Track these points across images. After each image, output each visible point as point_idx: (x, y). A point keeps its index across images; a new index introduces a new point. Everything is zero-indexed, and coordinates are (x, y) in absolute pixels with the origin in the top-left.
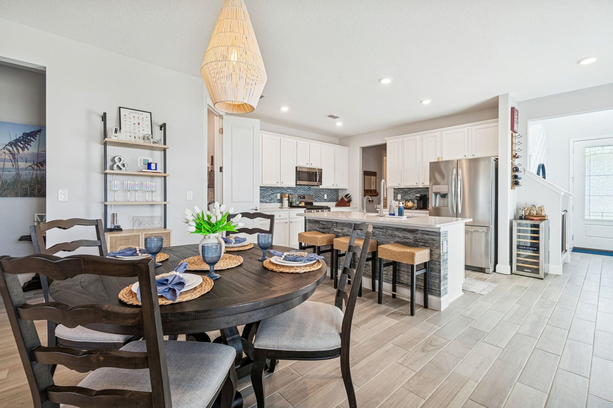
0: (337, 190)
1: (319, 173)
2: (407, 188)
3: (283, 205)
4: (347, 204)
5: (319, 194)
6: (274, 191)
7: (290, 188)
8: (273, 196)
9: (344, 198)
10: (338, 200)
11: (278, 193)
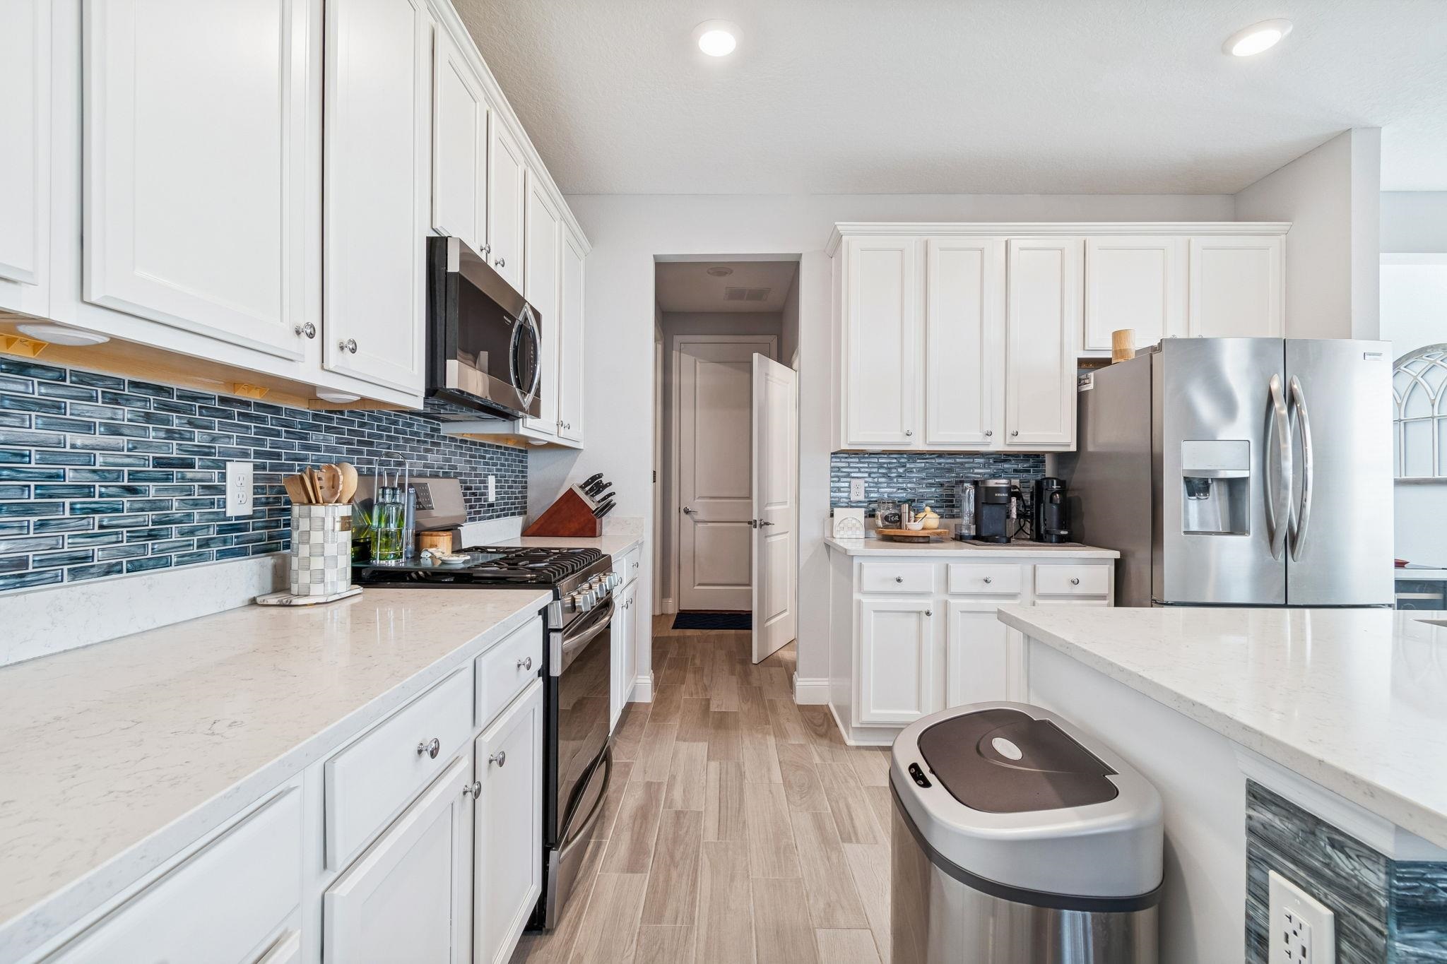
0: (523, 456)
3: (301, 578)
5: (470, 475)
6: (192, 440)
7: (331, 419)
8: (175, 489)
9: (581, 494)
10: (526, 507)
11: (234, 454)
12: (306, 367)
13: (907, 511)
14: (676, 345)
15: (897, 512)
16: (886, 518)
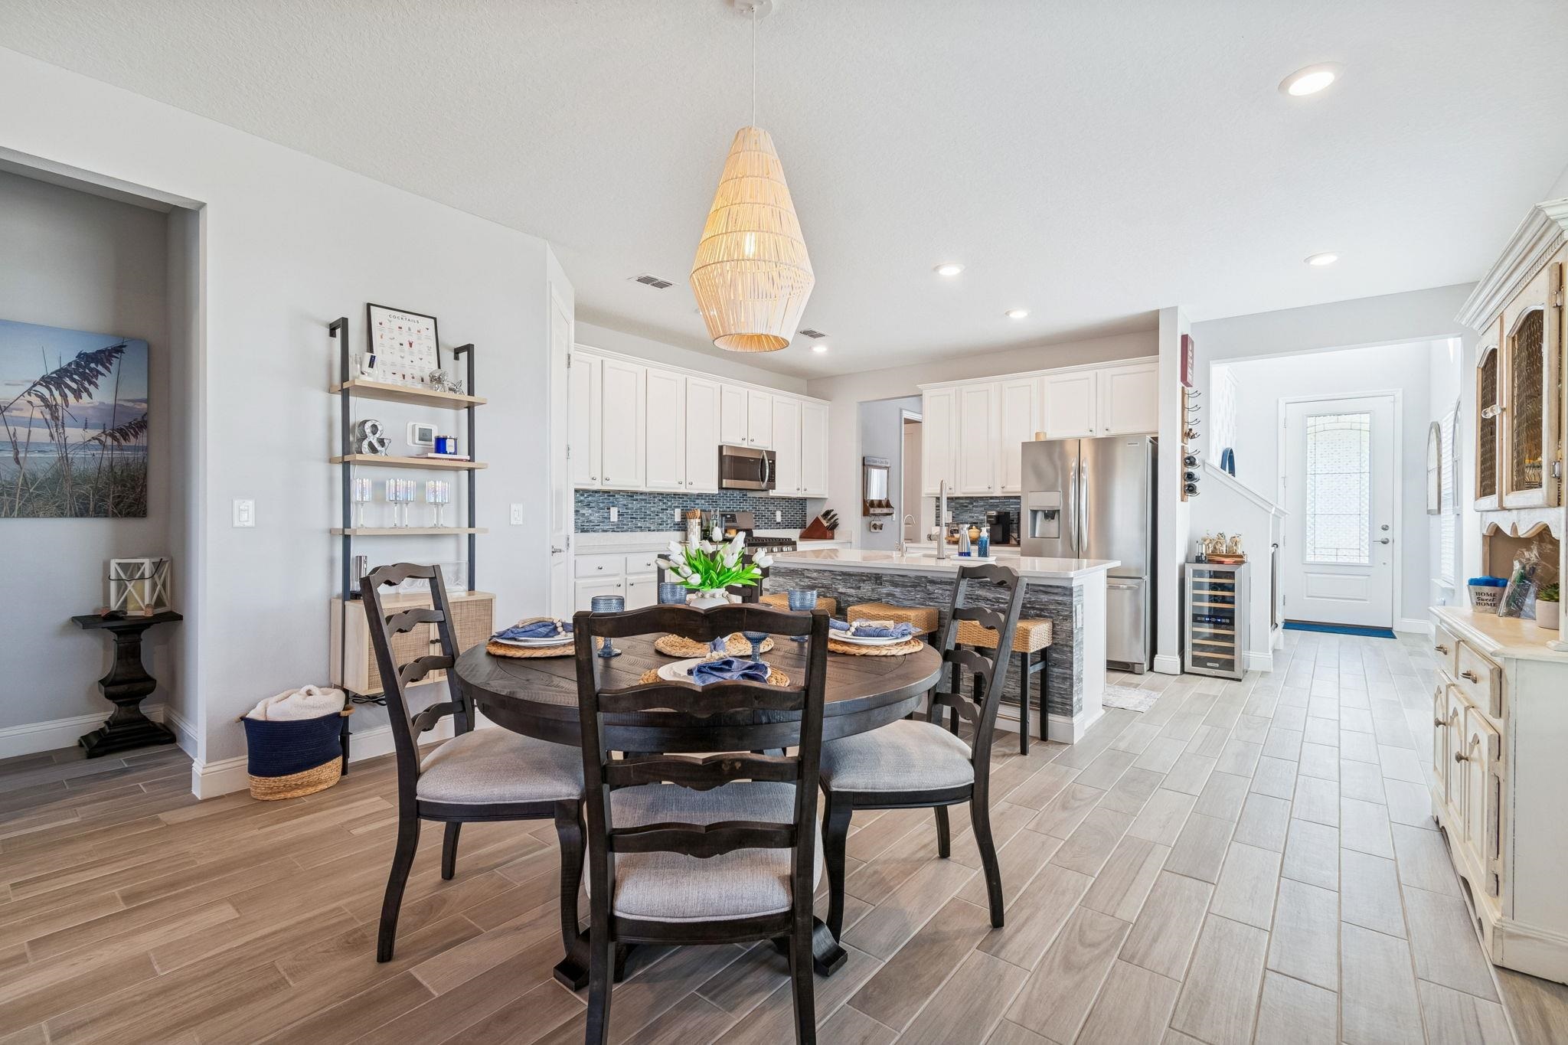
0: (802, 501)
1: (769, 460)
2: (967, 498)
3: (688, 535)
4: (829, 534)
5: (764, 511)
6: (668, 504)
7: (703, 496)
8: (665, 515)
9: (822, 519)
10: (803, 525)
11: (677, 507)
12: (682, 490)
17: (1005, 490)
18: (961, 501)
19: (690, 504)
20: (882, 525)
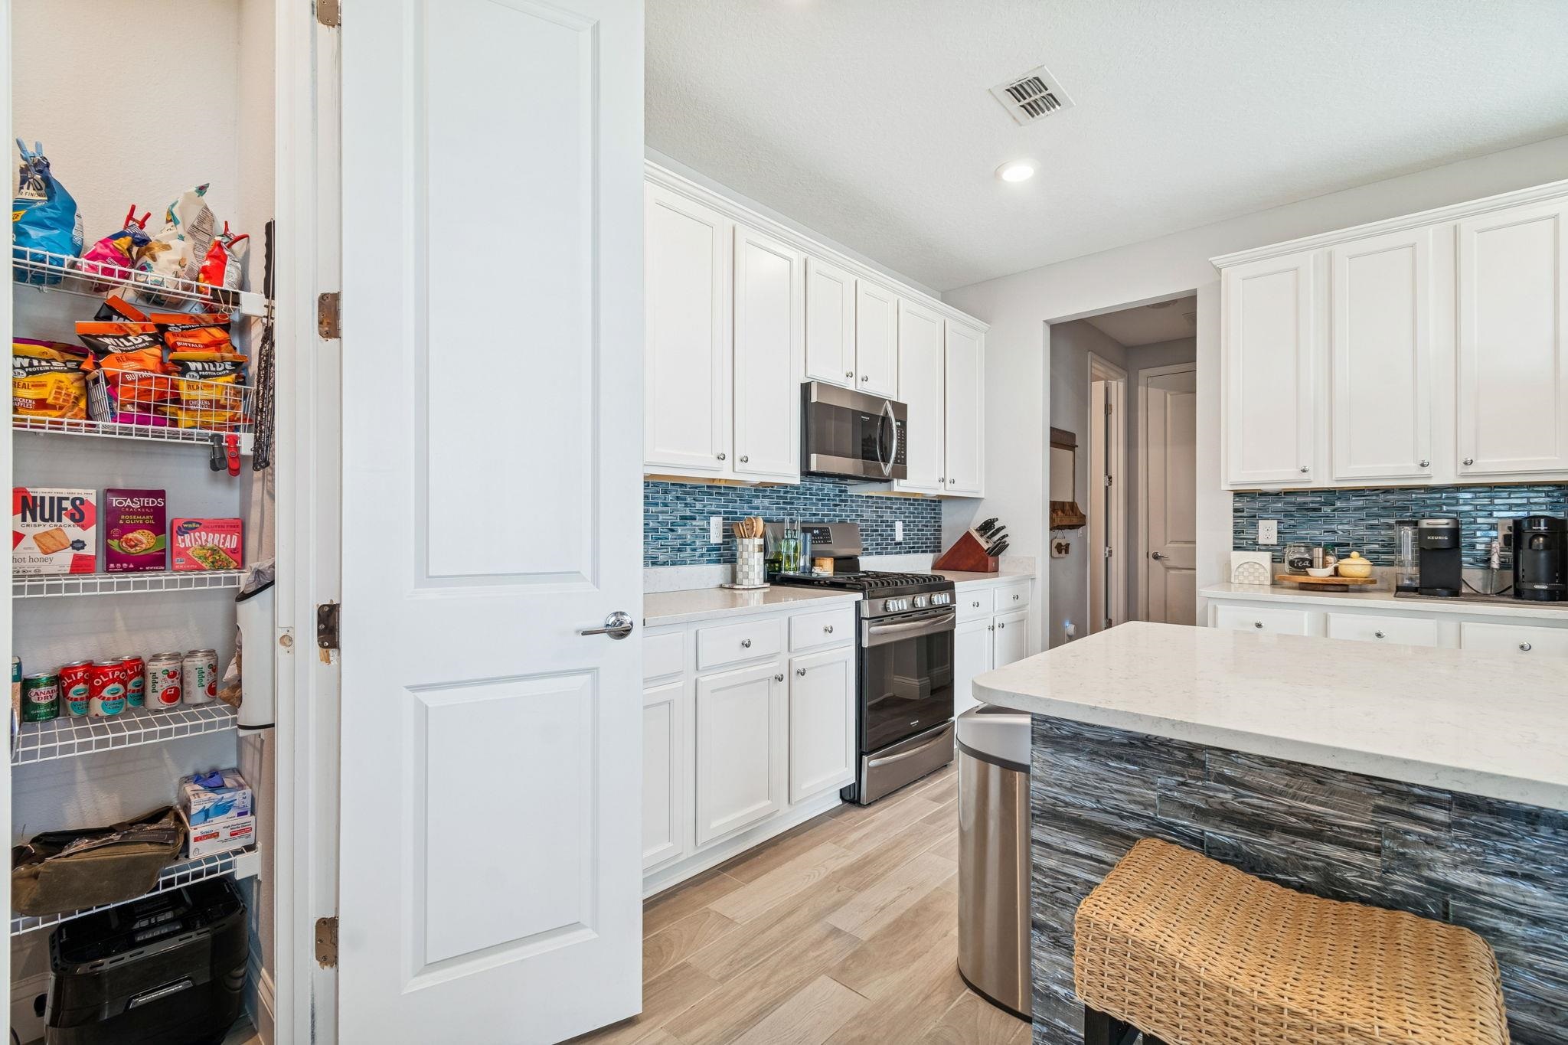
0: (938, 503)
1: (896, 421)
3: (740, 575)
4: (991, 562)
5: (876, 521)
6: (695, 507)
7: (766, 491)
8: (688, 529)
9: (976, 535)
10: (940, 547)
11: (714, 513)
12: (725, 473)
13: (1321, 556)
14: (1142, 379)
15: (1306, 556)
16: (1292, 563)
17: (1471, 469)
18: (1299, 499)
19: (742, 508)
20: (1068, 545)
